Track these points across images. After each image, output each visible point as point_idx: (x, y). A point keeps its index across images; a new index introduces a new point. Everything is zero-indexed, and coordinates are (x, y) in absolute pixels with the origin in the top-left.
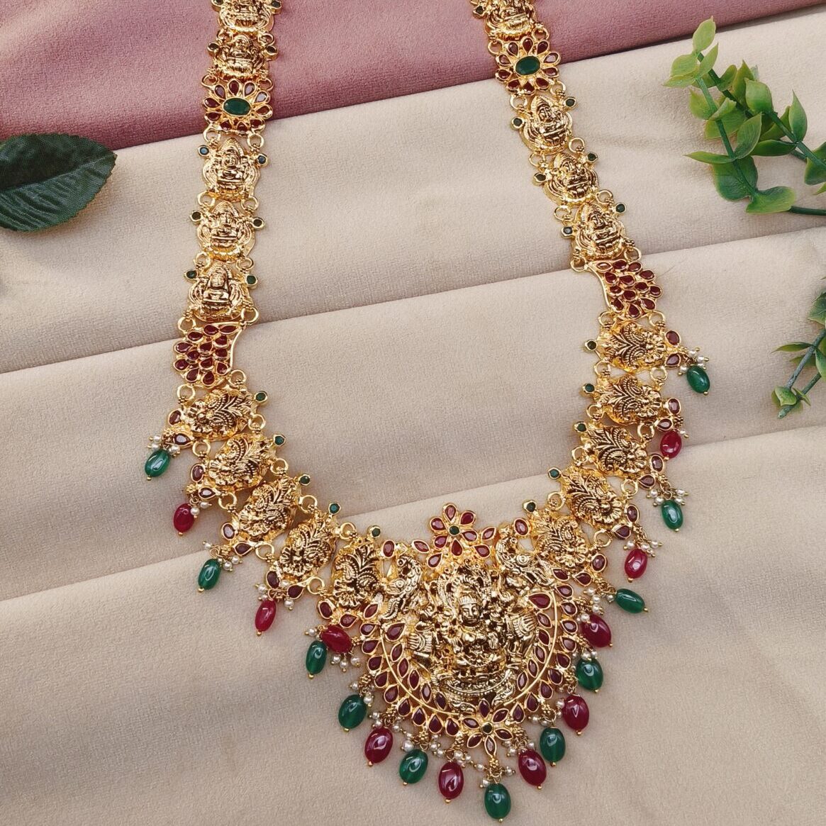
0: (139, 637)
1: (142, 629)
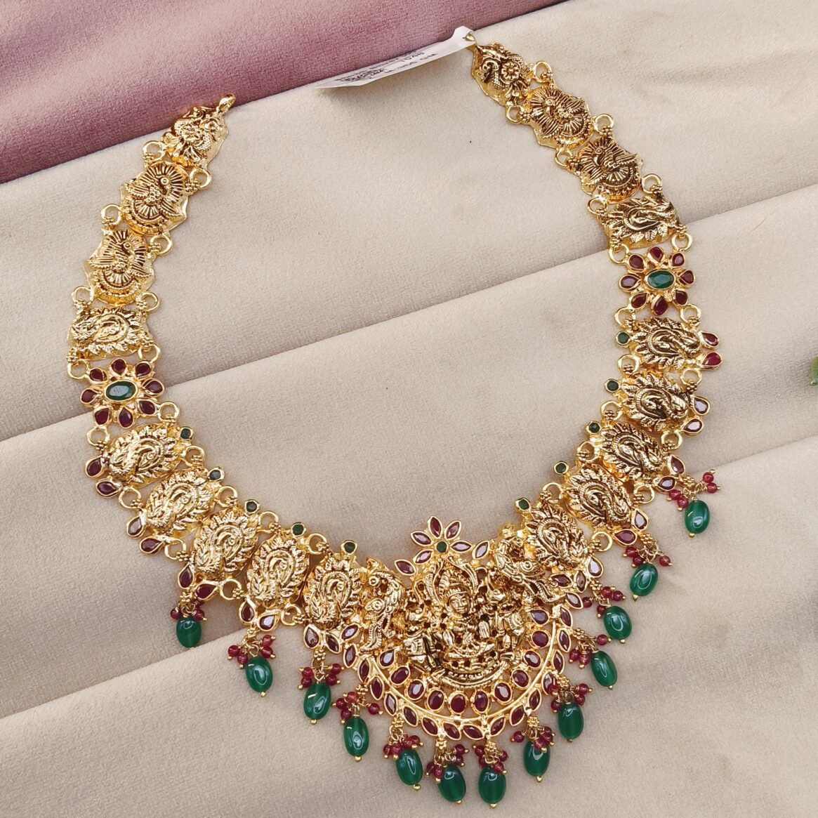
0: (197, 733)
1: (199, 723)
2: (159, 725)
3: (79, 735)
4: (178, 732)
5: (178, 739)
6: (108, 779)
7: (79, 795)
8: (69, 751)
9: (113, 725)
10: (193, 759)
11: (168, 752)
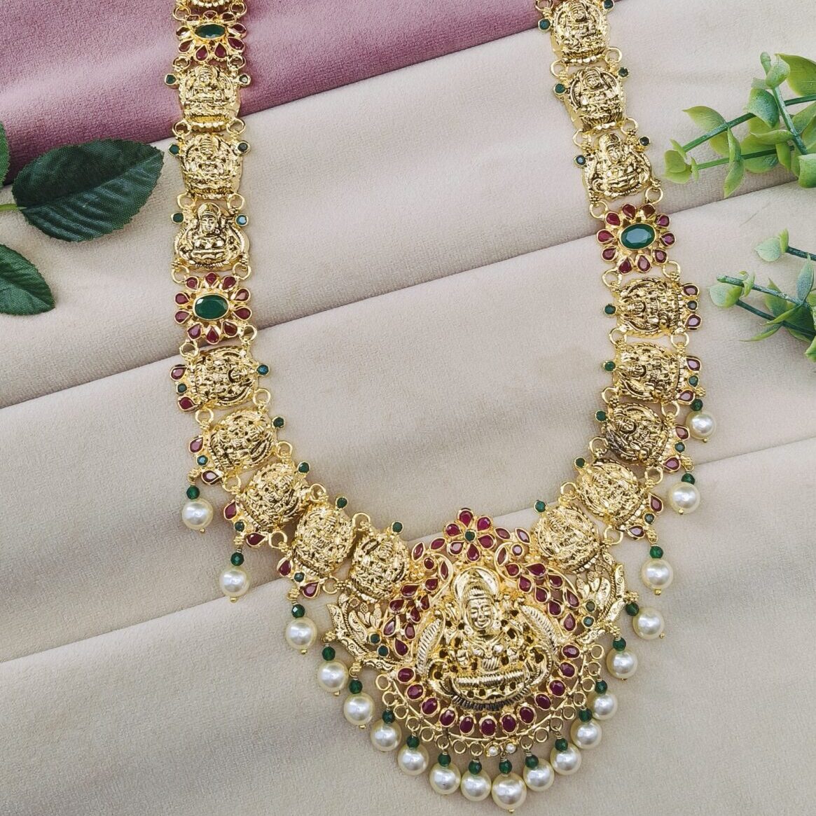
2: (207, 667)
3: (139, 671)
4: (223, 674)
5: (222, 681)
6: (161, 709)
7: (135, 721)
8: (130, 683)
9: (169, 664)
10: (234, 698)
11: (213, 691)
